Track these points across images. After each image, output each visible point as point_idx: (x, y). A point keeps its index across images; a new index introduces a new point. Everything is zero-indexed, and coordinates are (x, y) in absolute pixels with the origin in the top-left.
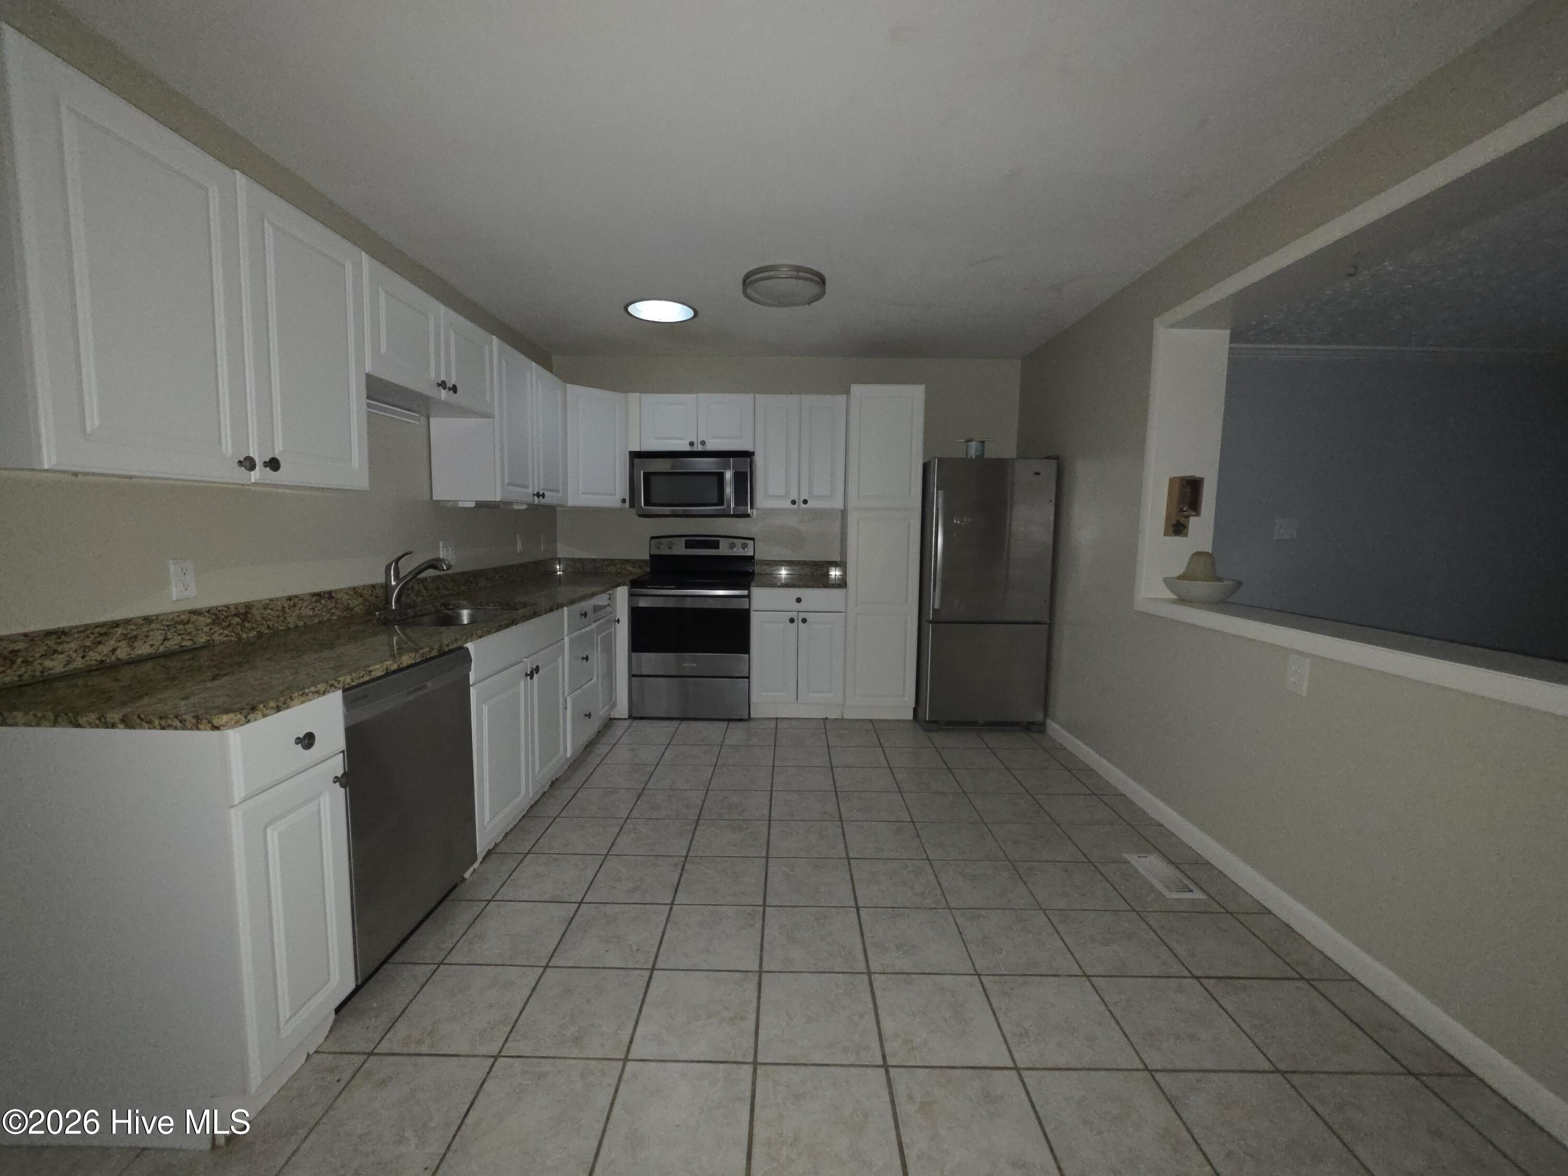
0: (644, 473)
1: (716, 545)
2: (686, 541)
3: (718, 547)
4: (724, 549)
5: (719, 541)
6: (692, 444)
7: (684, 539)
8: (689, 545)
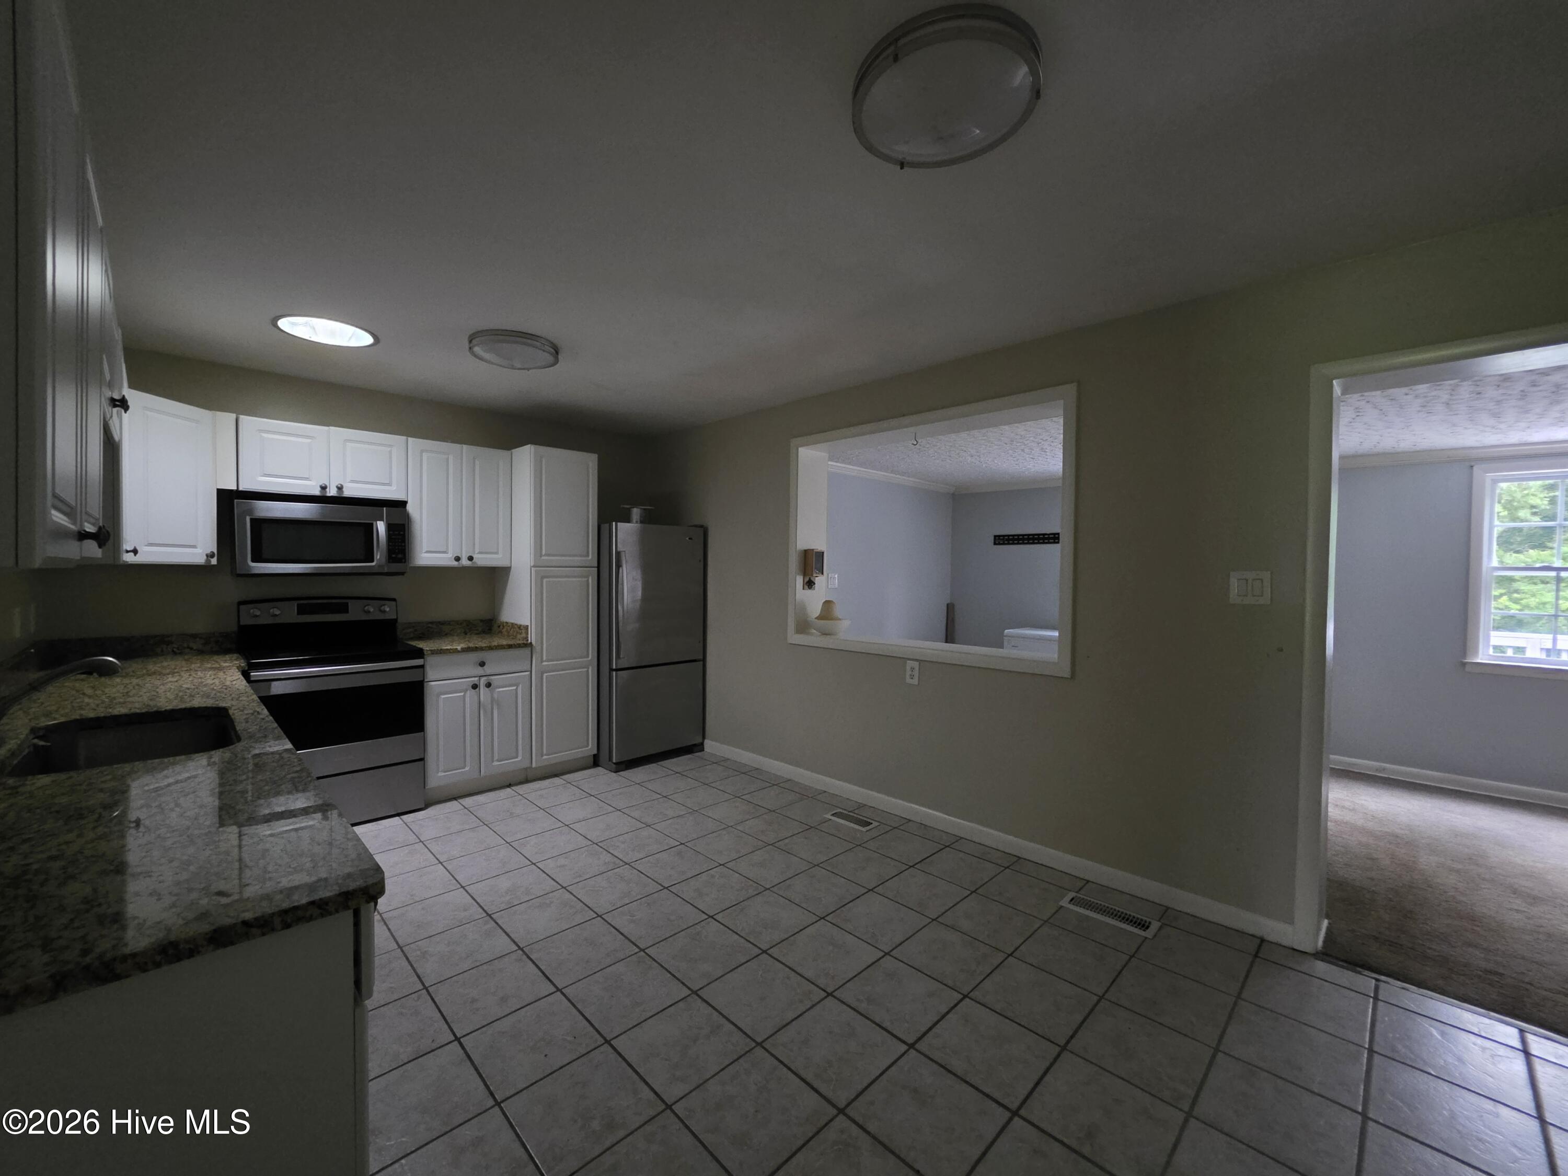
0: (251, 519)
1: (344, 609)
2: (298, 605)
3: (347, 611)
4: (355, 613)
5: (347, 603)
6: (324, 488)
7: (295, 603)
8: (301, 610)
